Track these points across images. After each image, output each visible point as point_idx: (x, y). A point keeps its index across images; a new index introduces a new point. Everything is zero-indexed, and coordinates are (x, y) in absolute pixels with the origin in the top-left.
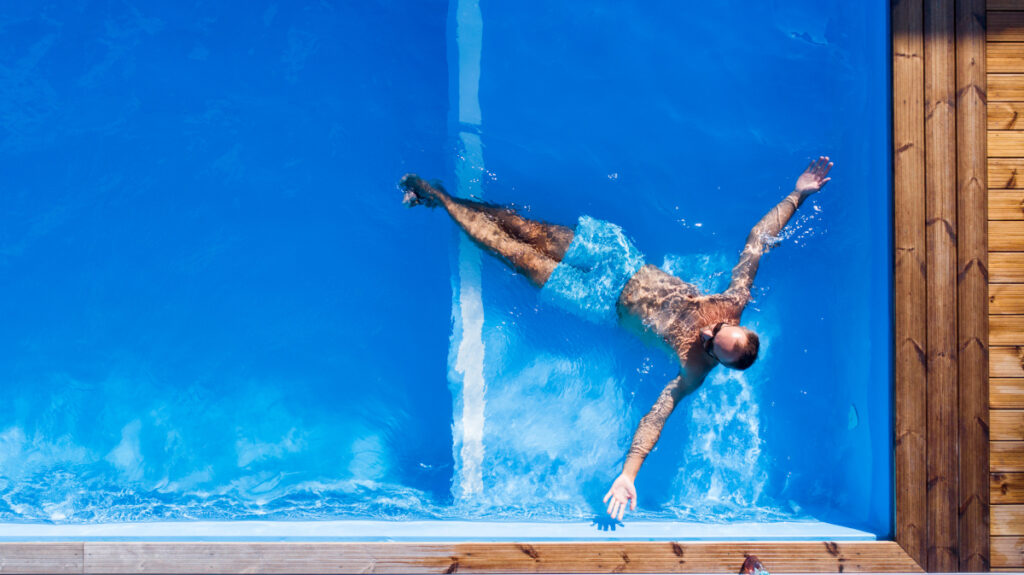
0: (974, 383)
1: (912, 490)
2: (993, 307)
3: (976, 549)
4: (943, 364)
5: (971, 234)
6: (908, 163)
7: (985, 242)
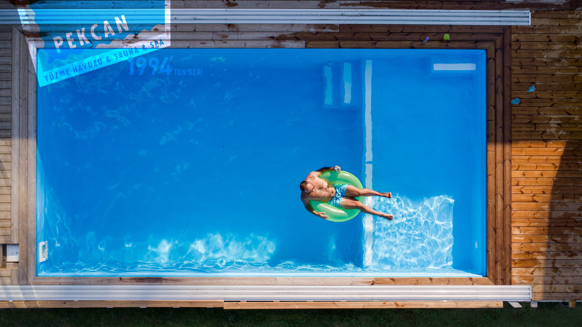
0: (508, 236)
1: (492, 264)
2: (513, 217)
3: (508, 279)
4: (500, 231)
5: (507, 197)
6: (491, 179)
7: (511, 200)
